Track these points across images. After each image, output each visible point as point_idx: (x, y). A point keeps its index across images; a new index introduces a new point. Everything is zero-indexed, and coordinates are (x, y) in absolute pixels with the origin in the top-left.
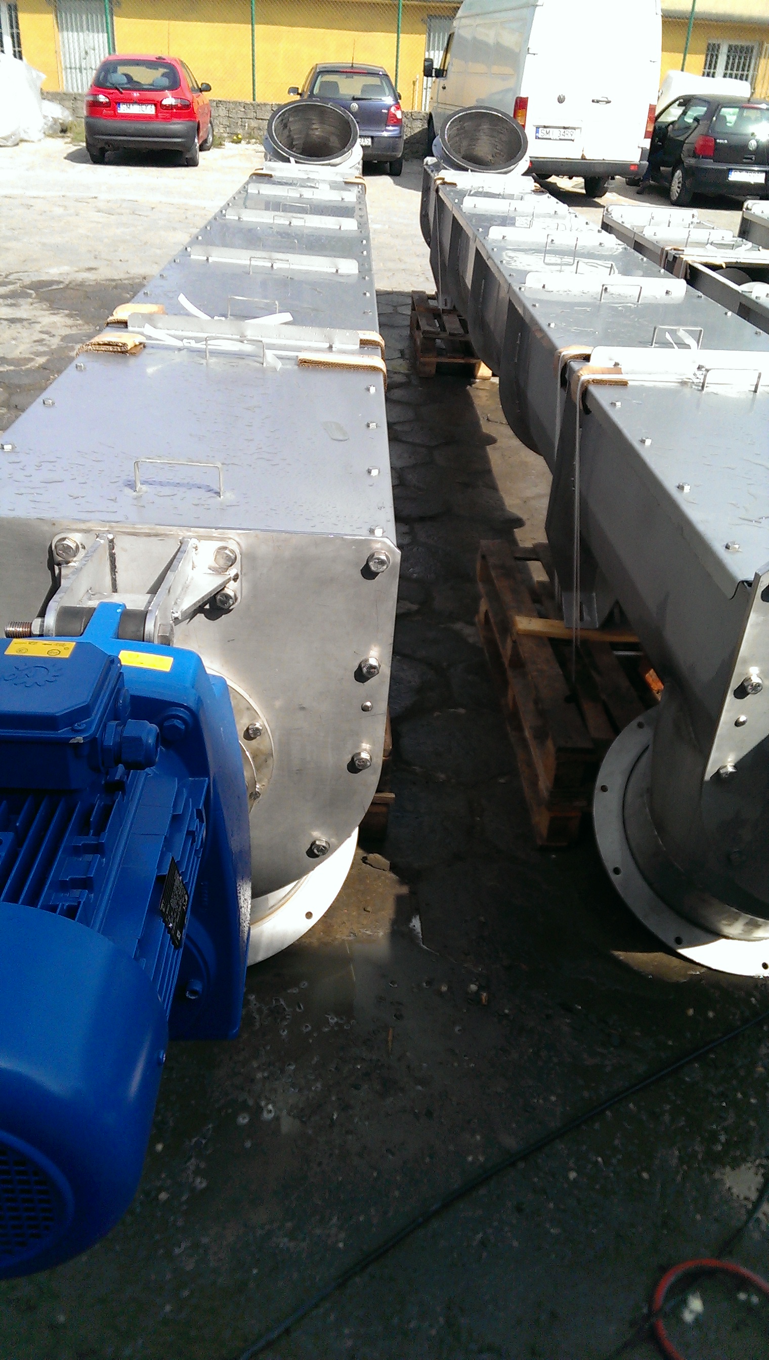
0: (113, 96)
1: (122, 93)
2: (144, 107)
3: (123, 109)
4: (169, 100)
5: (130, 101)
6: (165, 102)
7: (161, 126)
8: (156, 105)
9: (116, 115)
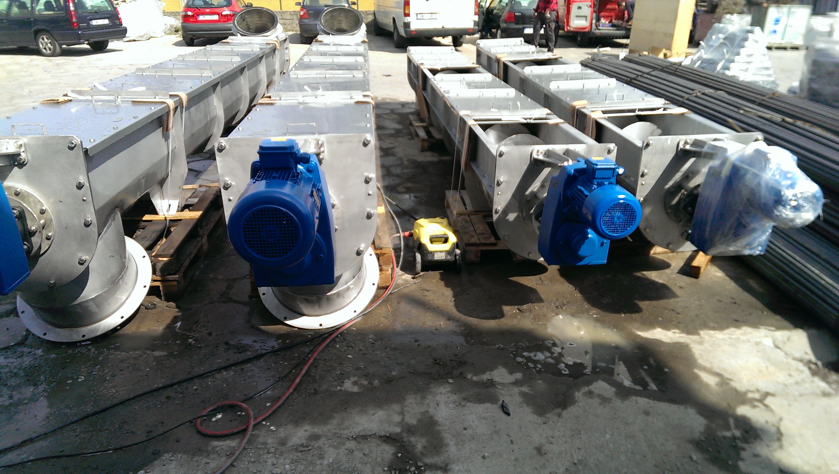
0: (196, 12)
1: (200, 10)
2: (212, 16)
3: (201, 18)
4: (226, 12)
5: (204, 14)
6: (223, 13)
7: (223, 25)
8: (219, 15)
9: (197, 21)
